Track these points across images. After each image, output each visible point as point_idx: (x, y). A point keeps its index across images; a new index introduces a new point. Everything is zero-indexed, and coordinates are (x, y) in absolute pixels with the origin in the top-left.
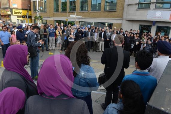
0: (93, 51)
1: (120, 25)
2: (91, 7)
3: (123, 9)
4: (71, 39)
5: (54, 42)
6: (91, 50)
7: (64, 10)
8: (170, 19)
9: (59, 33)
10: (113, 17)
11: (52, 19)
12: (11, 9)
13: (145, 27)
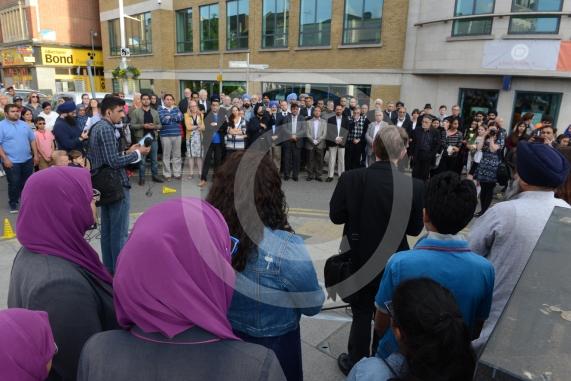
0: (309, 179)
1: (396, 90)
2: (300, 33)
3: (405, 37)
4: (234, 140)
5: (178, 152)
6: (299, 176)
7: (211, 45)
8: (558, 67)
9: (195, 123)
10: (371, 65)
11: (171, 75)
12: (37, 48)
13: (478, 97)
